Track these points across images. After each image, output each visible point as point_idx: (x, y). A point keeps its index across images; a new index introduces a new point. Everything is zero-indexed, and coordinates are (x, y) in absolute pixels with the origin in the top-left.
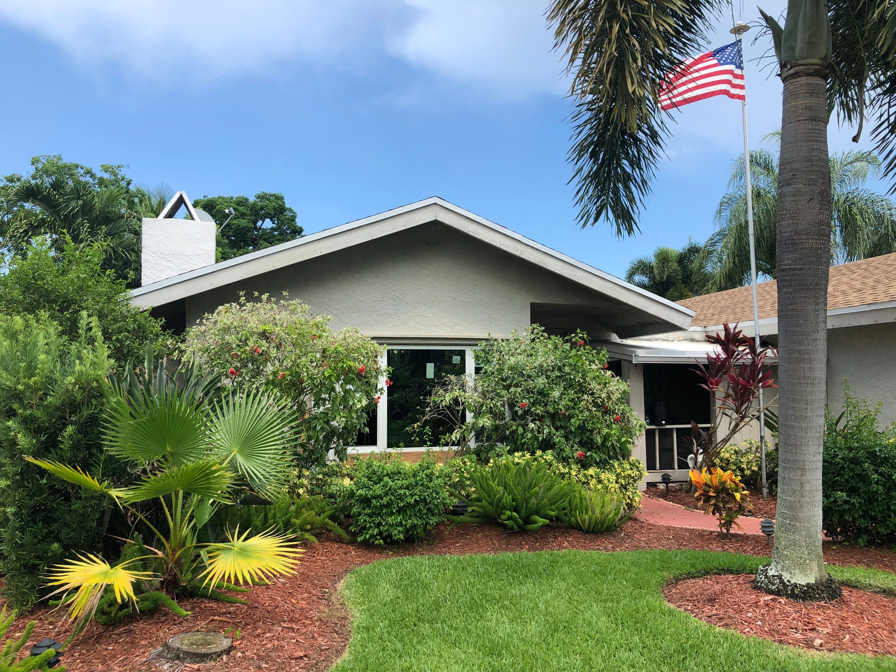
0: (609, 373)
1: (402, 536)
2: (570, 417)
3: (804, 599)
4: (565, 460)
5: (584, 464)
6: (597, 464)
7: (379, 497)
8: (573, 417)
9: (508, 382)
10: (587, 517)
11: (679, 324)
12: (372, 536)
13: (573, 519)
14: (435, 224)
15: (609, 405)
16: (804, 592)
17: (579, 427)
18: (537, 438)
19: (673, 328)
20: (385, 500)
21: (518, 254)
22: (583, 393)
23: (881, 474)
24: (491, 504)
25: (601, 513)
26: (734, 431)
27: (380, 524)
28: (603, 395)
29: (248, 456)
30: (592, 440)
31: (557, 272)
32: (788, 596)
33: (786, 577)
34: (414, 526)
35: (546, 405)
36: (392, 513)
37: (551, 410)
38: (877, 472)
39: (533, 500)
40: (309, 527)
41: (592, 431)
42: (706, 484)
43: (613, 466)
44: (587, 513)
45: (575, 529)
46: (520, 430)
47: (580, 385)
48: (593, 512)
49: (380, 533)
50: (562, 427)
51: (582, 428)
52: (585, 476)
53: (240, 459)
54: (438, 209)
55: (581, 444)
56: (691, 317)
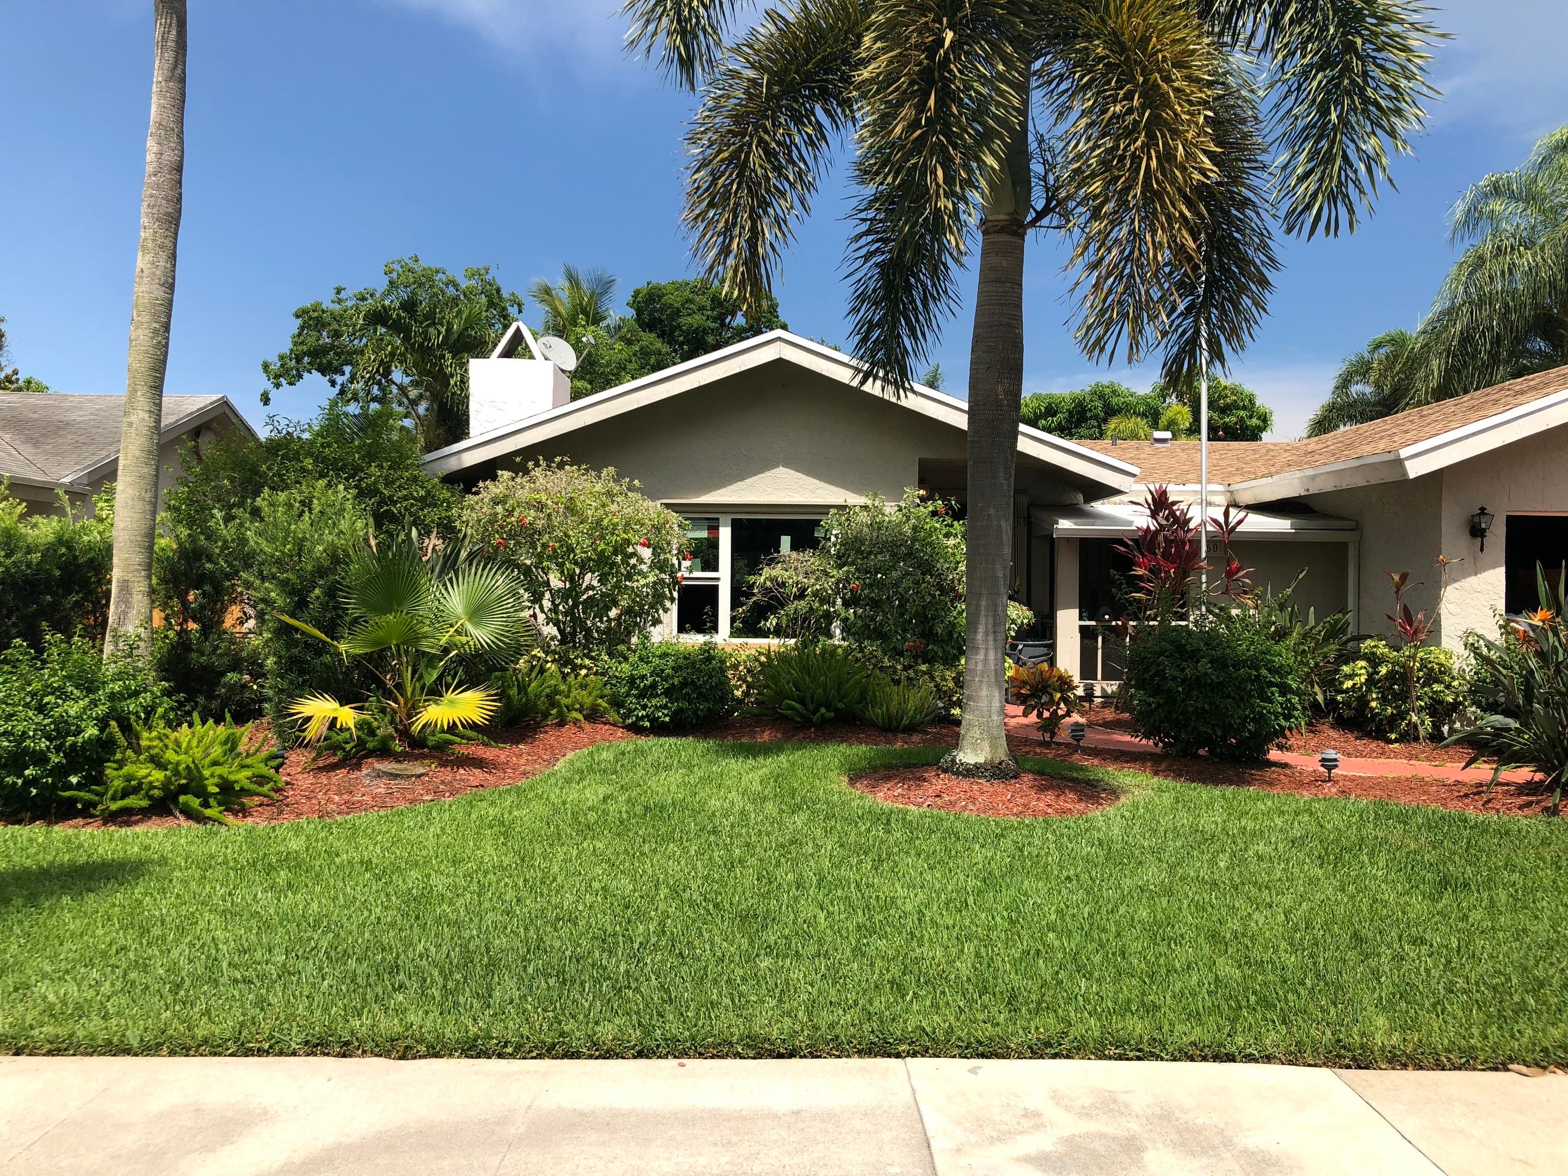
1: (667, 719)
3: (965, 776)
8: (908, 602)
11: (1116, 486)
12: (639, 718)
14: (779, 364)
16: (968, 770)
17: (917, 615)
19: (1115, 492)
24: (775, 692)
25: (897, 710)
27: (646, 706)
29: (477, 624)
30: (932, 630)
32: (953, 773)
35: (883, 588)
36: (657, 695)
37: (887, 592)
39: (820, 691)
40: (577, 706)
41: (933, 620)
44: (881, 707)
46: (852, 616)
47: (929, 563)
48: (889, 707)
49: (647, 715)
51: (922, 616)
53: (469, 627)
54: (782, 344)
56: (1134, 475)
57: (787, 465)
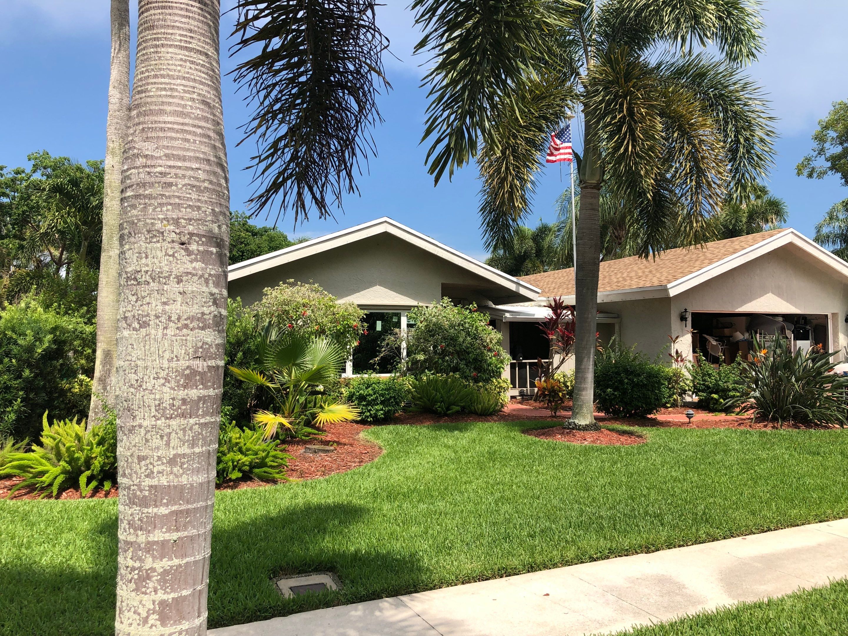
0: (491, 327)
1: (383, 416)
2: (468, 353)
3: (584, 430)
4: (466, 378)
5: (476, 381)
6: (484, 380)
7: (370, 395)
8: (470, 353)
9: (433, 333)
10: (480, 406)
11: (531, 298)
12: (368, 417)
13: (473, 408)
14: (386, 235)
15: (491, 346)
16: (584, 428)
17: (474, 359)
18: (450, 365)
19: (528, 300)
20: (374, 397)
21: (436, 253)
22: (477, 339)
23: (629, 379)
24: (429, 400)
25: (488, 404)
26: (562, 362)
27: (371, 410)
28: (488, 341)
30: (481, 366)
31: (459, 264)
32: (577, 429)
33: (576, 421)
34: (389, 411)
35: (455, 346)
36: (378, 404)
37: (458, 348)
38: (627, 378)
39: (452, 397)
41: (481, 361)
42: (544, 388)
43: (493, 382)
44: (480, 404)
45: (472, 413)
46: (440, 361)
47: (474, 334)
48: (484, 403)
49: (371, 415)
50: (464, 359)
51: (475, 360)
52: (477, 386)
54: (387, 225)
55: (475, 369)
56: (538, 293)
57: (380, 285)
